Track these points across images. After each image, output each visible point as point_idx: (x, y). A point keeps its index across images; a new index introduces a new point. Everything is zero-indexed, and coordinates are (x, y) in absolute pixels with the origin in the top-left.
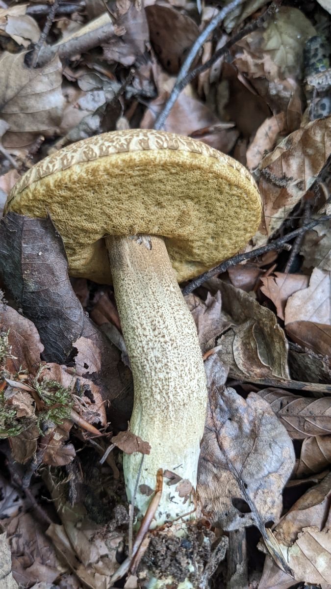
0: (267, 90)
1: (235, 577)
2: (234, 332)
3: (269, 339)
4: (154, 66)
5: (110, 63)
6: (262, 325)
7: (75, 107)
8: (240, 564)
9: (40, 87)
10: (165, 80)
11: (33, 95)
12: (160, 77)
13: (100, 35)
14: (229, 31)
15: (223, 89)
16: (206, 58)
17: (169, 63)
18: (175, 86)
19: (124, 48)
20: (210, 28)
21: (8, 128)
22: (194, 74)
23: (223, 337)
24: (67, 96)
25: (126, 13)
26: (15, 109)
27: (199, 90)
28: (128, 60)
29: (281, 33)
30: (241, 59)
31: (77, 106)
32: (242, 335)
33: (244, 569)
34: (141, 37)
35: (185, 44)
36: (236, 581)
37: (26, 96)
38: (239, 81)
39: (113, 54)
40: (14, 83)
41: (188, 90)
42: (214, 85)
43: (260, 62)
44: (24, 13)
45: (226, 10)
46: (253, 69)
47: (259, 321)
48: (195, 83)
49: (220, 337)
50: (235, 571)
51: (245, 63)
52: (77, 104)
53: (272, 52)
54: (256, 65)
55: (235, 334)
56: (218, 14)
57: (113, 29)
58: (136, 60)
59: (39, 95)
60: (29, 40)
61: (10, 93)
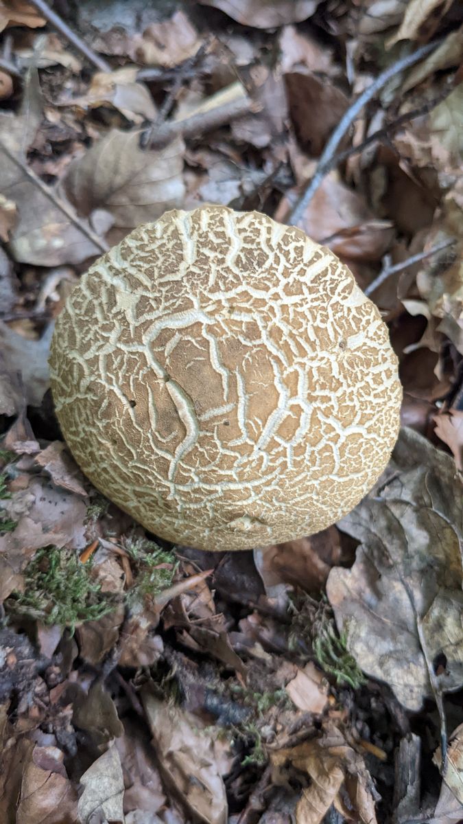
0: (436, 181)
1: (404, 803)
2: (401, 482)
3: (447, 493)
4: (292, 146)
5: (238, 144)
6: (437, 474)
7: (195, 198)
8: (412, 784)
9: (156, 173)
10: (305, 164)
11: (147, 183)
12: (298, 160)
13: (232, 110)
14: (385, 105)
15: (379, 177)
16: (358, 139)
17: (309, 143)
18: (318, 171)
19: (257, 125)
20: (363, 100)
21: (114, 222)
22: (342, 157)
23: (387, 489)
24: (186, 183)
25: (263, 86)
26: (123, 200)
27: (348, 178)
28: (262, 140)
29: (451, 110)
30: (403, 142)
31: (197, 197)
32: (412, 486)
33: (416, 792)
34: (279, 113)
35: (331, 119)
36: (405, 807)
37: (140, 184)
38: (400, 169)
39: (243, 132)
40: (124, 168)
41: (333, 176)
42: (367, 171)
43: (426, 145)
44: (132, 81)
45: (383, 77)
46: (417, 154)
47: (433, 469)
48: (342, 168)
49: (383, 488)
50: (404, 796)
51: (408, 147)
52: (198, 194)
53: (441, 132)
54: (423, 150)
55: (402, 485)
56: (374, 84)
57: (247, 103)
58: (273, 141)
59: (154, 183)
60: (142, 114)
61: (119, 180)
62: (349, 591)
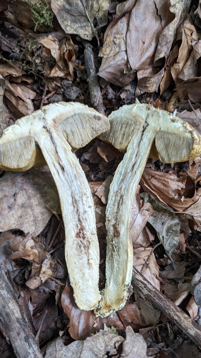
62: (60, 6)
